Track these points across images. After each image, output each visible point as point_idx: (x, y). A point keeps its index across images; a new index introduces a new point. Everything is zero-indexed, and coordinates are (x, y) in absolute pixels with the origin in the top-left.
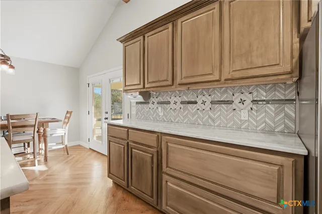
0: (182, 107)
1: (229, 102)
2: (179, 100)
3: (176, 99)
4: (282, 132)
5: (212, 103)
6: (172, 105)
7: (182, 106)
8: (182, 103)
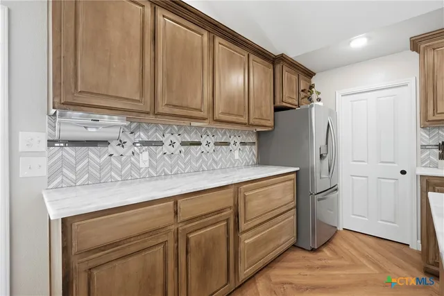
0: (183, 150)
1: (227, 144)
2: (177, 139)
3: (173, 138)
4: (252, 165)
5: (216, 144)
6: (166, 148)
7: (183, 148)
8: (183, 144)
